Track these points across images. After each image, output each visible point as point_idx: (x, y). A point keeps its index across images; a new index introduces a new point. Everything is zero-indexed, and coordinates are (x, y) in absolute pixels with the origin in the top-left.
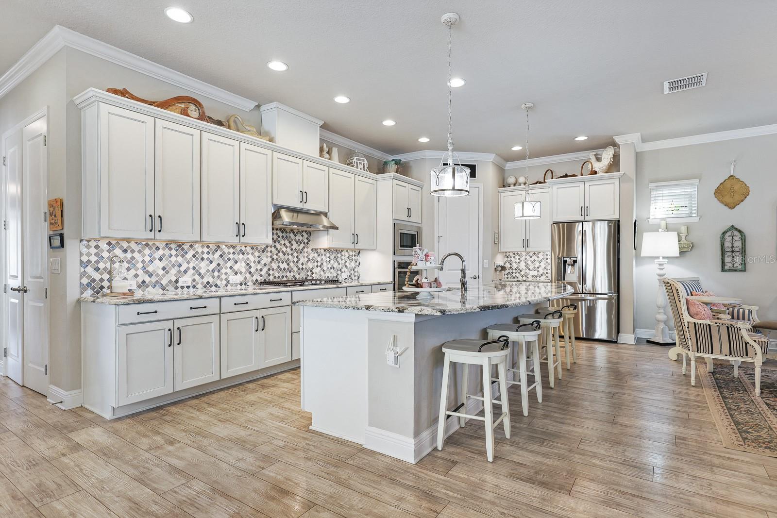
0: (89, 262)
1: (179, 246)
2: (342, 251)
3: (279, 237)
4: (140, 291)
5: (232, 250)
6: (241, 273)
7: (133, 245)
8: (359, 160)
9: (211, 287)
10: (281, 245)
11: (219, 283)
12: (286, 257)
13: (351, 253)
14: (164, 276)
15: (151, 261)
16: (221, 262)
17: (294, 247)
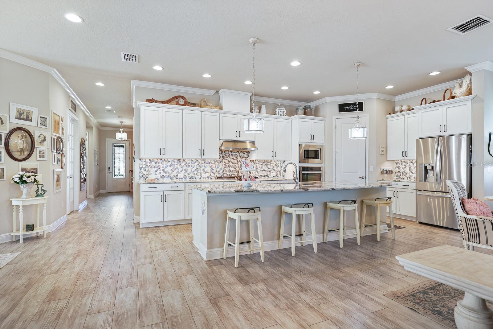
0: (142, 167)
1: (178, 160)
2: (271, 161)
3: (230, 155)
4: (161, 179)
5: (203, 162)
6: (208, 172)
7: (159, 161)
8: (280, 109)
9: (193, 178)
10: (231, 158)
11: (196, 176)
12: (234, 165)
13: (278, 162)
14: (171, 173)
15: (166, 167)
16: (198, 167)
17: (238, 160)
